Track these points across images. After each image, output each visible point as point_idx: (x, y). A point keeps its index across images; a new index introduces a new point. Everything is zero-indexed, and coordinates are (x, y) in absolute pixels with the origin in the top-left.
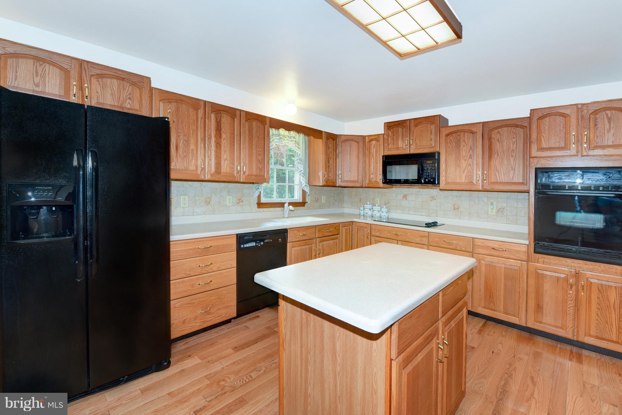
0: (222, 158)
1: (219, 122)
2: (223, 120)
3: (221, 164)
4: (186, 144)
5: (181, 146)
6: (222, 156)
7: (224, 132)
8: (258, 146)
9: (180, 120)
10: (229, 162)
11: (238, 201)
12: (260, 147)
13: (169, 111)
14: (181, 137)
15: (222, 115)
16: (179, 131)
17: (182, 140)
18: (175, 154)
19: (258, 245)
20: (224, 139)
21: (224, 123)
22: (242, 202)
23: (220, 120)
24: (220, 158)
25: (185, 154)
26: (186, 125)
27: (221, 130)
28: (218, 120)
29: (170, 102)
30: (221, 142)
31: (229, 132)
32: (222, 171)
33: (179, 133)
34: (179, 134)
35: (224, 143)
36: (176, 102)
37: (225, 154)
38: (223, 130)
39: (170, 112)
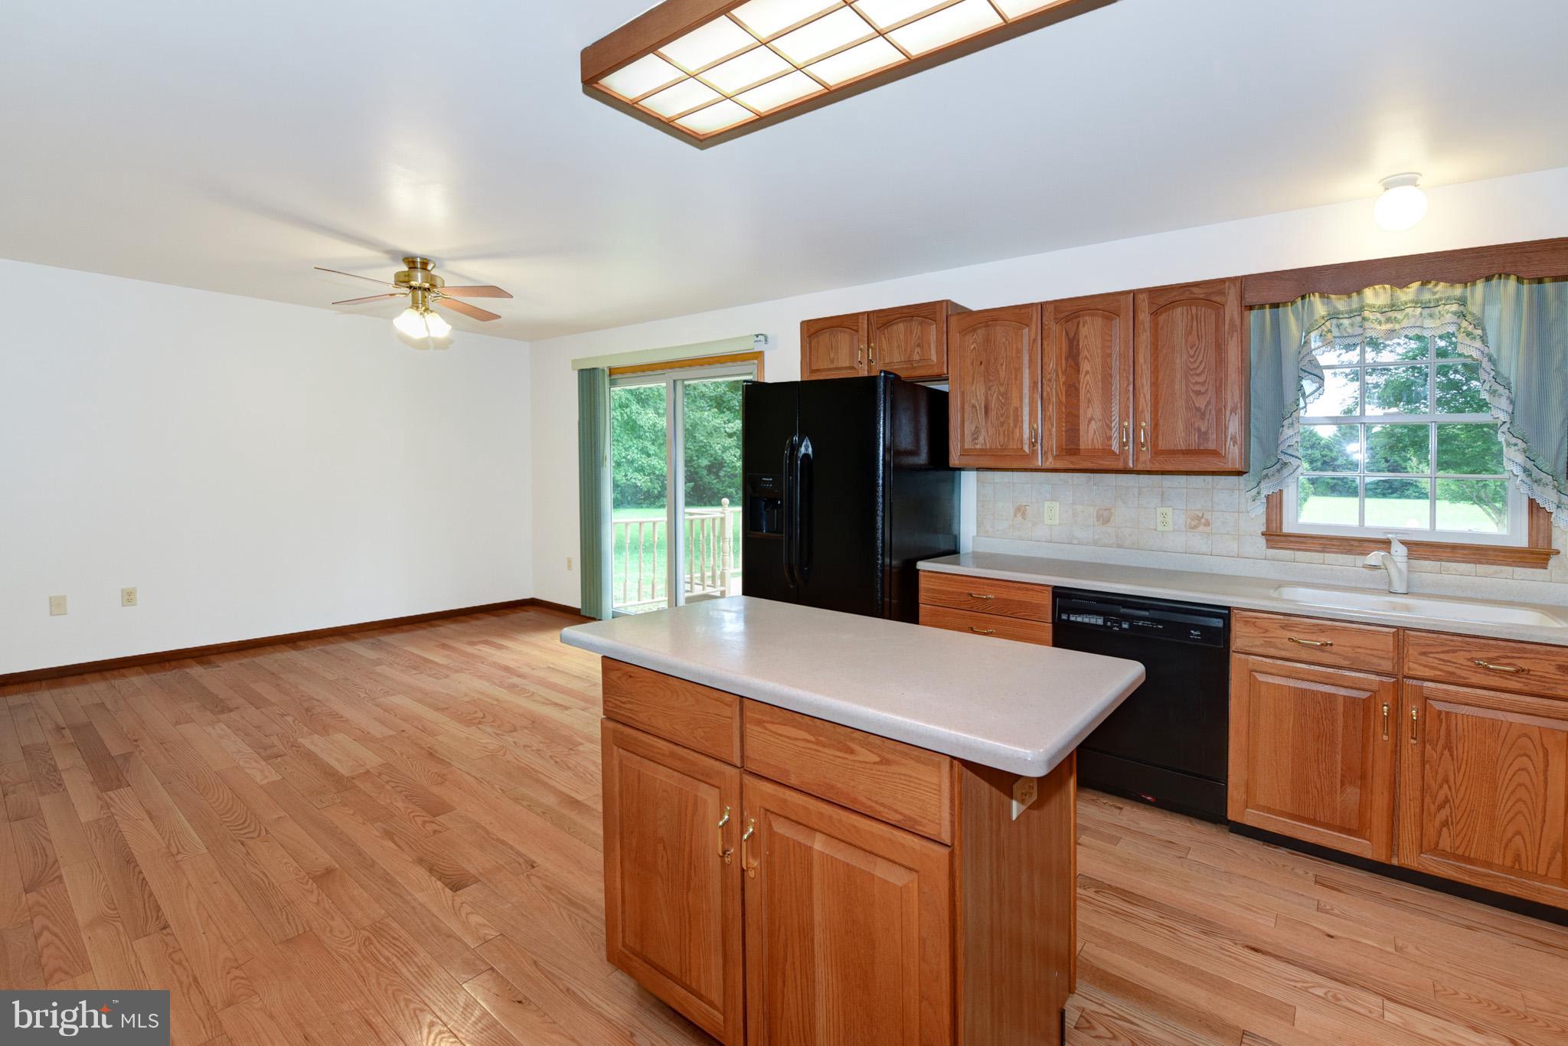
0: (1081, 418)
1: (1074, 337)
2: (1084, 331)
3: (1078, 430)
4: (1003, 401)
5: (993, 406)
6: (1082, 411)
7: (1086, 357)
8: (1191, 370)
9: (992, 357)
10: (1099, 424)
11: (1193, 523)
12: (1203, 372)
13: (972, 347)
14: (993, 389)
15: (1081, 323)
16: (991, 378)
17: (995, 395)
18: (984, 424)
19: (1111, 627)
20: (1087, 373)
21: (1086, 336)
22: (1207, 524)
23: (1075, 334)
24: (1077, 417)
25: (1002, 420)
26: (1002, 365)
27: (1079, 355)
28: (1072, 335)
29: (974, 330)
30: (1079, 383)
31: (1100, 355)
32: (1082, 446)
33: (991, 381)
34: (991, 384)
35: (1085, 383)
36: (985, 326)
37: (1088, 407)
38: (1084, 353)
39: (974, 348)
